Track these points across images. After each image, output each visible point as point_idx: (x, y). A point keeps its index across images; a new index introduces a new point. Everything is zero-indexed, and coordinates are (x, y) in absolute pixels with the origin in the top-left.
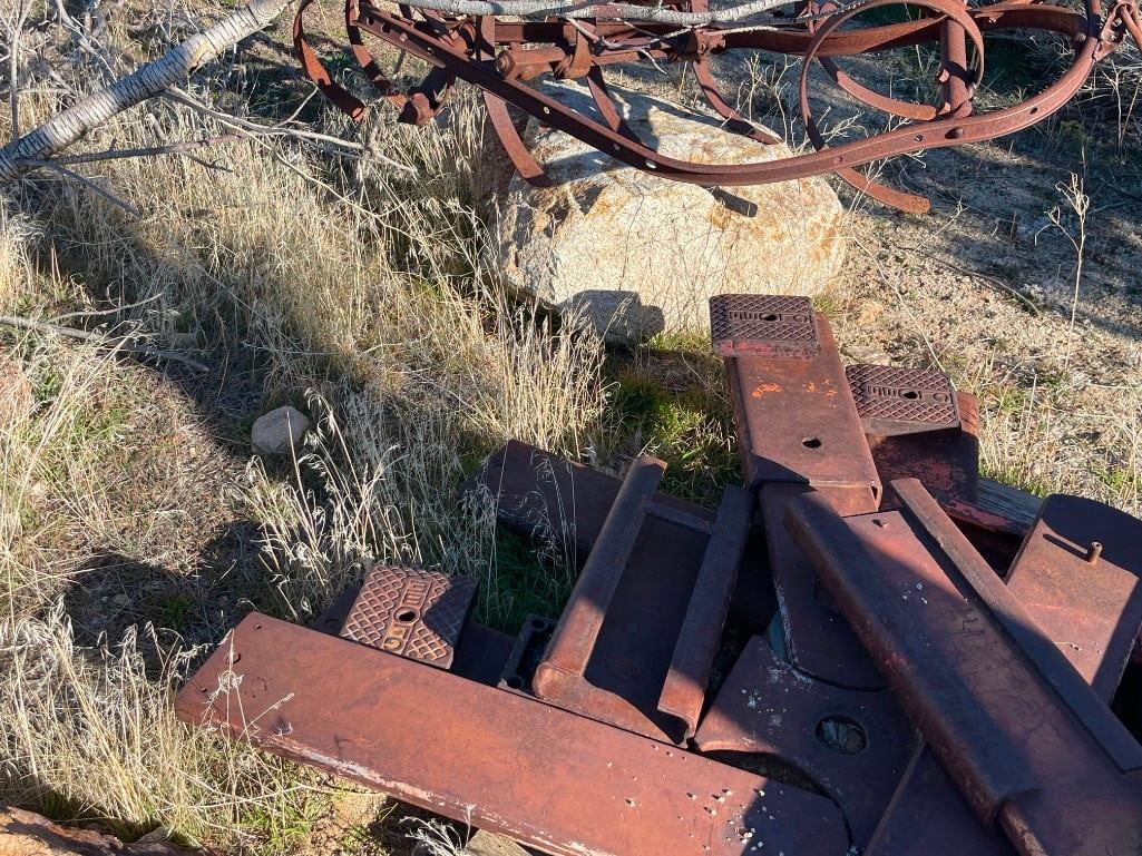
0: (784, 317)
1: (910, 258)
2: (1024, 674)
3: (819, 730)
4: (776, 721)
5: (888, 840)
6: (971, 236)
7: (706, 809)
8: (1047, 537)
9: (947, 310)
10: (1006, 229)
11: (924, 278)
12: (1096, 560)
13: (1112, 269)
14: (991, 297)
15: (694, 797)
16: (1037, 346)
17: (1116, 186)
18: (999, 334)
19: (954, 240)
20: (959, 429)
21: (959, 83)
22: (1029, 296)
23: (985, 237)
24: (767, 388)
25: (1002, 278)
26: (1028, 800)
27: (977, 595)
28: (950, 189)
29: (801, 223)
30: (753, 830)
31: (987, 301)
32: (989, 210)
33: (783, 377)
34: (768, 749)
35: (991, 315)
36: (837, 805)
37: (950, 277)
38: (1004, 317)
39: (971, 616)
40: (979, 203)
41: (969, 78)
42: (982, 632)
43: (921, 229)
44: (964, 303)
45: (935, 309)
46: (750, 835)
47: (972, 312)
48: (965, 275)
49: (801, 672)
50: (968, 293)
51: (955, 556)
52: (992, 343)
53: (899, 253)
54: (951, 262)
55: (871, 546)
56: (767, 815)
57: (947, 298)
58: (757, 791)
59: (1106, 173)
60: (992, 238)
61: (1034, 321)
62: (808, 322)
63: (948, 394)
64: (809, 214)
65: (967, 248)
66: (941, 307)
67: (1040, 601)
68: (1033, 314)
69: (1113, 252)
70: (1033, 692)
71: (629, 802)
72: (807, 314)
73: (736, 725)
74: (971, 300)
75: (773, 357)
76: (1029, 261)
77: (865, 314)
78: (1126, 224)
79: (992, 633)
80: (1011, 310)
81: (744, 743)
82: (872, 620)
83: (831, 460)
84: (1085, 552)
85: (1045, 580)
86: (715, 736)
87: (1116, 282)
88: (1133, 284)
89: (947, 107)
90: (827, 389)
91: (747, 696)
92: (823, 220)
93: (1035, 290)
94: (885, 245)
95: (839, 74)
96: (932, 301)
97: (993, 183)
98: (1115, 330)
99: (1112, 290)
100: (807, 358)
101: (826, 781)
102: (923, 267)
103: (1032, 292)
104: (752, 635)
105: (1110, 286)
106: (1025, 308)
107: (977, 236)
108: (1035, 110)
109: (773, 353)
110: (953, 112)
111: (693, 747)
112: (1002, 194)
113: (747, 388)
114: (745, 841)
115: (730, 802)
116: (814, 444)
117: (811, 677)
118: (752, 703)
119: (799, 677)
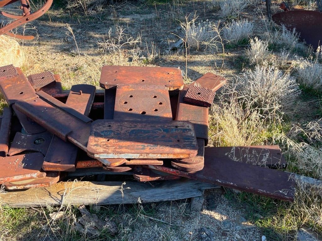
0: (7, 70)
1: (44, 53)
2: (68, 115)
3: (35, 143)
4: (25, 144)
5: (49, 152)
6: (58, 44)
7: (13, 164)
8: (72, 93)
9: (55, 61)
10: (64, 41)
11: (48, 56)
12: (82, 94)
13: (90, 43)
14: (64, 56)
15: (10, 163)
16: (76, 63)
17: (88, 25)
18: (68, 63)
19: (54, 46)
20: (55, 81)
21: (26, 8)
22: (73, 53)
23: (61, 44)
24: (8, 86)
25: (66, 51)
26: (71, 133)
27: (57, 106)
28: (51, 35)
29: (9, 50)
31: (64, 57)
32: (61, 37)
33: (11, 83)
34: (25, 150)
35: (65, 59)
36: (41, 153)
37: (54, 54)
38: (68, 59)
39: (57, 110)
40: (58, 37)
41: (28, 7)
42: (59, 112)
43: (46, 46)
44: (59, 59)
45: (52, 62)
46: (24, 164)
47: (61, 60)
48: (58, 53)
50: (59, 56)
51: (51, 101)
52: (66, 65)
53: (41, 52)
54: (54, 51)
55: (34, 105)
57: (55, 59)
58: (24, 157)
59: (85, 23)
60: (62, 43)
61: (75, 58)
62: (13, 69)
63: (51, 75)
64: (10, 47)
65: (57, 47)
66: (53, 61)
67: (72, 104)
68: (74, 57)
69: (90, 39)
70: (70, 117)
72: (13, 68)
74: (60, 58)
75: (8, 79)
76: (72, 46)
77: (35, 67)
78: (92, 33)
79: (61, 111)
80: (70, 57)
81: (20, 151)
82: (37, 118)
83: (26, 95)
84: (80, 93)
85: (73, 101)
86: (12, 152)
87: (91, 45)
88: (95, 45)
89: (24, 14)
90: (22, 82)
91: (17, 143)
92: (15, 48)
93: (73, 51)
94: (38, 51)
95: (2, 13)
96: (51, 60)
97: (60, 31)
98: (92, 55)
99: (91, 47)
100: (16, 77)
101: (38, 150)
102: (48, 54)
103: (73, 52)
104: (16, 132)
105: (90, 47)
106: (73, 56)
107: (59, 44)
108: (43, 11)
109: (7, 78)
110: (26, 15)
111: (8, 155)
112: (63, 33)
113: (3, 88)
114: (23, 166)
115: (18, 161)
116: (22, 93)
117: (31, 134)
118: (19, 143)
119: (28, 135)
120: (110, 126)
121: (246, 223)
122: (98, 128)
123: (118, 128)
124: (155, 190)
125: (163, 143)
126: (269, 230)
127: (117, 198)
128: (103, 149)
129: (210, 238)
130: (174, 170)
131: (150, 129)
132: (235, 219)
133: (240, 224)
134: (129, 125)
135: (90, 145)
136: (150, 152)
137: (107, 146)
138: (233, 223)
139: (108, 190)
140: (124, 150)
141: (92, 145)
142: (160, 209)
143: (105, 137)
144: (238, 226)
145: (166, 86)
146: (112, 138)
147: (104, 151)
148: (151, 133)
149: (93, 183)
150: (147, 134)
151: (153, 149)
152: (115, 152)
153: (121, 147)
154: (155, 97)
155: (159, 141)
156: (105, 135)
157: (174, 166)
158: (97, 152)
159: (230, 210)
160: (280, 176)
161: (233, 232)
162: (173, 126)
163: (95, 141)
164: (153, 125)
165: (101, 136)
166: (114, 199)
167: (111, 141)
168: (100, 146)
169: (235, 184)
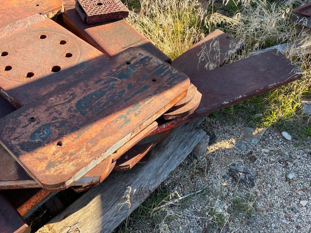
120: (32, 119)
121: (256, 132)
122: (16, 135)
123: (50, 114)
124: (148, 166)
125: (142, 96)
126: (280, 123)
127: (116, 215)
128: (71, 164)
129: (248, 173)
130: (167, 124)
131: (99, 86)
132: (243, 135)
133: (252, 137)
134: (62, 99)
135: (40, 172)
136: (143, 120)
137: (71, 154)
138: (246, 140)
139: (88, 214)
140: (104, 142)
141: (44, 171)
142: (166, 184)
143: (47, 141)
144: (253, 140)
145: (41, 14)
146: (61, 135)
147: (76, 166)
148: (108, 92)
149: (56, 222)
150: (105, 97)
151: (140, 112)
152: (94, 156)
153: (95, 141)
154: (43, 37)
155: (133, 96)
156: (43, 139)
157: (170, 118)
158: (66, 176)
159: (230, 129)
160: (268, 58)
161: (256, 150)
162: (123, 65)
163: (41, 160)
164: (96, 79)
165: (40, 145)
166: (113, 220)
167: (66, 141)
168: (60, 162)
169: (244, 95)
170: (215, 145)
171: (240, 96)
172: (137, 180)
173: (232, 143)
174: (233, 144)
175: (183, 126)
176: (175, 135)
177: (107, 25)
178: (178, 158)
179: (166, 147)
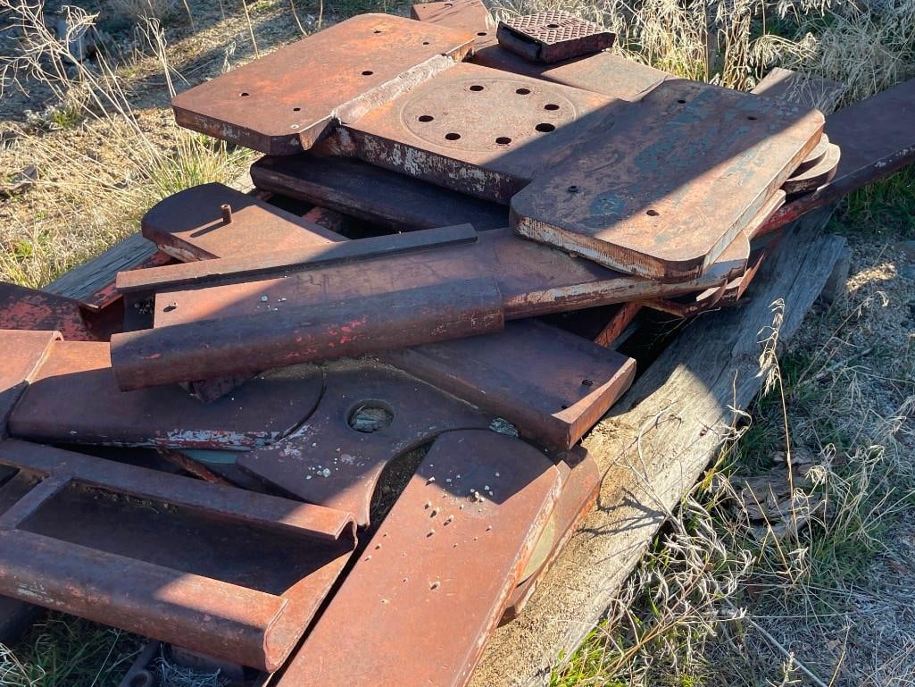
3: (364, 431)
4: (349, 459)
7: (446, 524)
8: (192, 235)
12: (232, 218)
30: (472, 491)
36: (445, 432)
39: (306, 278)
42: (324, 276)
46: (477, 494)
49: (293, 431)
56: (454, 479)
58: (429, 483)
71: (435, 587)
73: (346, 489)
79: (328, 272)
81: (368, 486)
84: (221, 220)
91: (315, 476)
101: (421, 435)
114: (483, 499)
115: (439, 504)
117: (299, 426)
118: (324, 473)
120: (574, 189)
122: (563, 212)
128: (697, 233)
131: (655, 137)
134: (602, 160)
137: (687, 223)
140: (729, 203)
141: (656, 247)
145: (444, 55)
147: (708, 235)
149: (620, 414)
153: (712, 203)
154: (477, 88)
158: (702, 246)
163: (636, 235)
164: (639, 128)
165: (619, 219)
168: (675, 234)
169: (911, 149)
170: (857, 278)
171: (905, 151)
172: (746, 331)
173: (888, 270)
174: (893, 272)
175: (790, 237)
176: (783, 253)
177: (580, 63)
178: (812, 285)
179: (775, 273)
